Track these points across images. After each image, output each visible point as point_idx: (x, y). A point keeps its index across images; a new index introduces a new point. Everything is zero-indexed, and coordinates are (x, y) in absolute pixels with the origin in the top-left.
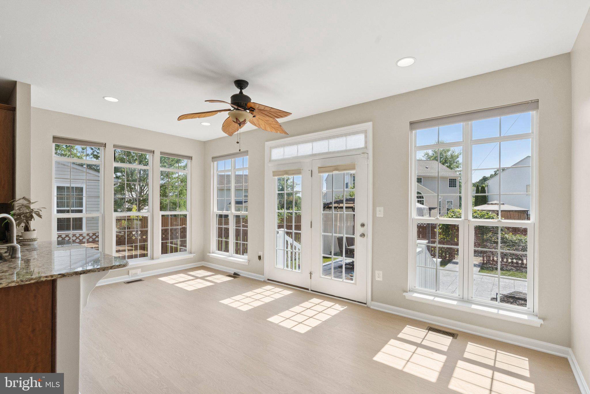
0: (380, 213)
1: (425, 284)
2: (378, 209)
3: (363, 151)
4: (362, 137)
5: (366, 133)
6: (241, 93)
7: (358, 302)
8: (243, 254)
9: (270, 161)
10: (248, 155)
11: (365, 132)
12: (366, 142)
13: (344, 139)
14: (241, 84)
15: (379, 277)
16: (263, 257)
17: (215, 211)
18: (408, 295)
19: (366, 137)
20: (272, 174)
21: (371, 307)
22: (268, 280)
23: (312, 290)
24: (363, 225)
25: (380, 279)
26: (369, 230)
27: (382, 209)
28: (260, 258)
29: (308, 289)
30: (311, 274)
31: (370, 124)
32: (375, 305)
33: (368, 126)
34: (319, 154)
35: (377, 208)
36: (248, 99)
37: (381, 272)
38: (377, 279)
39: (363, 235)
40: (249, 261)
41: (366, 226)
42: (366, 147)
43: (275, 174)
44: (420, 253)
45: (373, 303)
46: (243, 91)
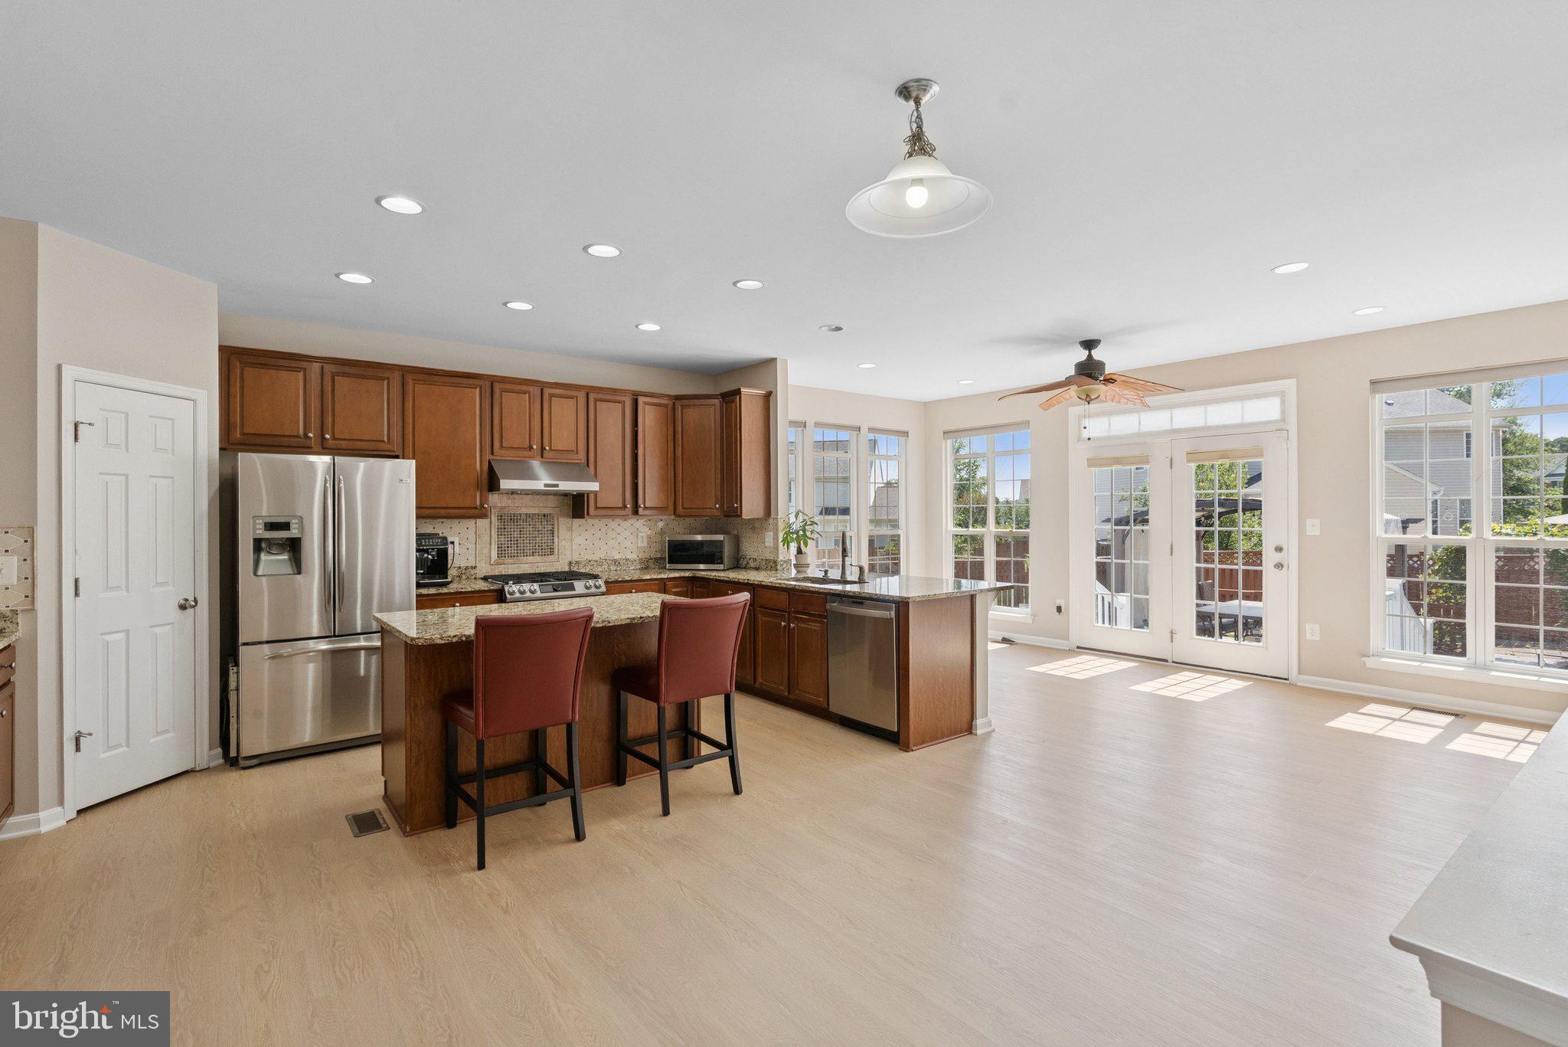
0: (1313, 528)
1: (1402, 643)
2: (1309, 522)
3: (1278, 427)
4: (1276, 402)
5: (1284, 396)
6: (1090, 356)
7: (1272, 677)
8: (1016, 605)
9: (1079, 440)
10: (1029, 428)
11: (1282, 395)
12: (1283, 411)
13: (1238, 405)
14: (1089, 344)
15: (1313, 632)
16: (1067, 610)
17: (949, 528)
18: (1370, 662)
19: (1283, 403)
20: (1086, 463)
21: (1298, 684)
22: (1078, 647)
23: (1173, 662)
24: (1279, 549)
25: (1317, 638)
26: (1292, 556)
27: (1317, 522)
28: (1059, 609)
29: (1166, 661)
30: (1172, 633)
31: (1293, 381)
32: (1306, 681)
33: (1290, 384)
34: (1187, 430)
35: (1307, 521)
36: (1101, 365)
37: (1317, 627)
38: (1308, 636)
39: (1279, 566)
40: (1034, 615)
41: (1285, 551)
42: (1283, 420)
43: (1092, 462)
44: (1390, 597)
45: (1302, 677)
46: (1093, 352)
